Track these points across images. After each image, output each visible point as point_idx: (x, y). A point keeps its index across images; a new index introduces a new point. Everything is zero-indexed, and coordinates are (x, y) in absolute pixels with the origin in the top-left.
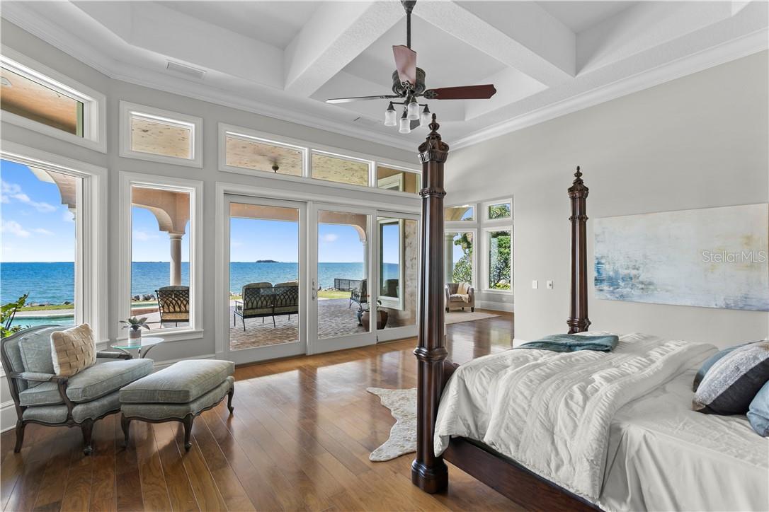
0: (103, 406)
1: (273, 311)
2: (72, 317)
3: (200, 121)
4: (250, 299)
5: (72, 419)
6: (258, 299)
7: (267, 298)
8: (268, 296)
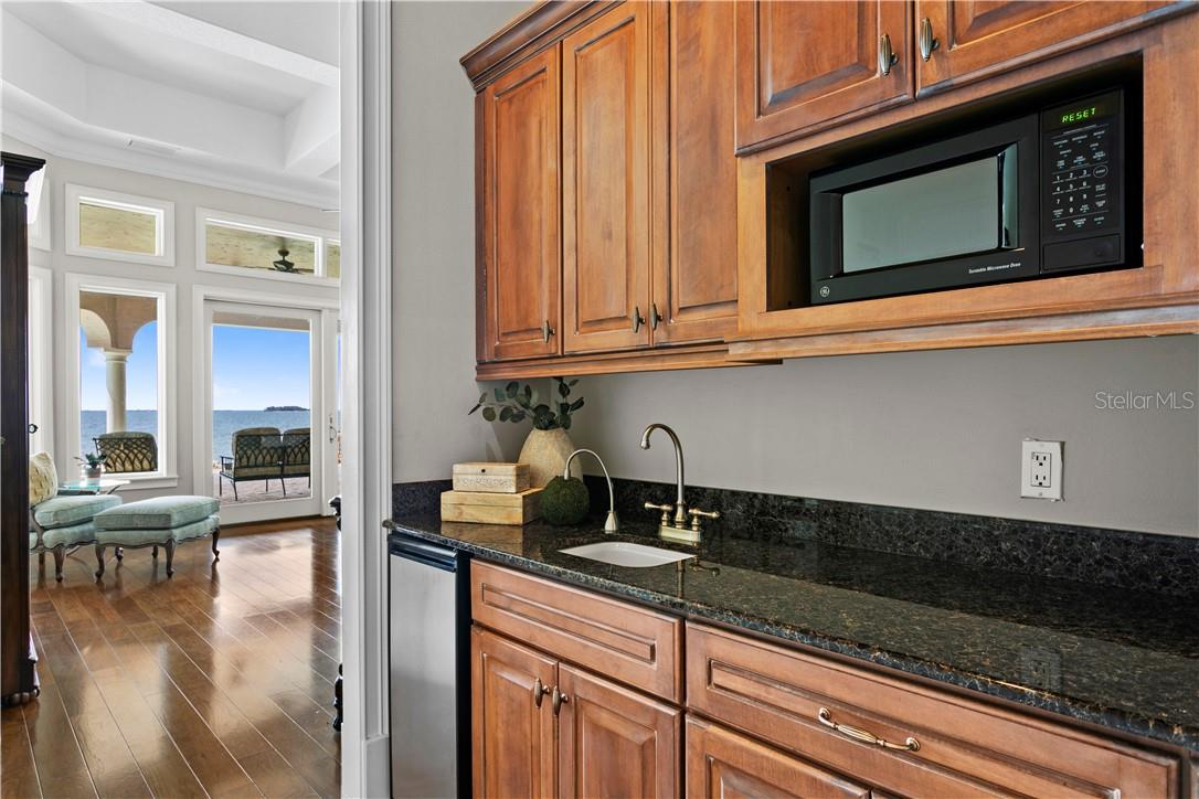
0: (74, 533)
1: (282, 471)
3: (171, 206)
4: (245, 453)
5: (42, 544)
6: (257, 452)
7: (272, 451)
8: (272, 448)
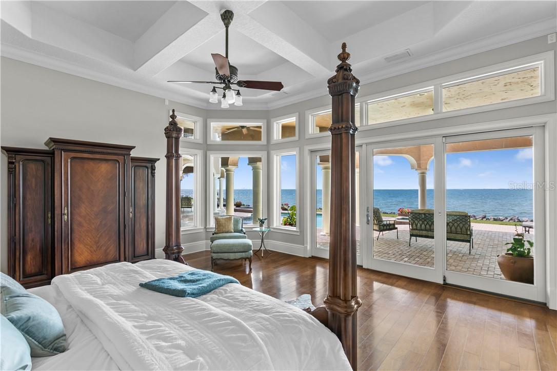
2: (321, 214)
